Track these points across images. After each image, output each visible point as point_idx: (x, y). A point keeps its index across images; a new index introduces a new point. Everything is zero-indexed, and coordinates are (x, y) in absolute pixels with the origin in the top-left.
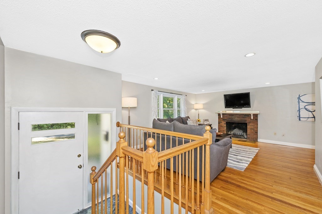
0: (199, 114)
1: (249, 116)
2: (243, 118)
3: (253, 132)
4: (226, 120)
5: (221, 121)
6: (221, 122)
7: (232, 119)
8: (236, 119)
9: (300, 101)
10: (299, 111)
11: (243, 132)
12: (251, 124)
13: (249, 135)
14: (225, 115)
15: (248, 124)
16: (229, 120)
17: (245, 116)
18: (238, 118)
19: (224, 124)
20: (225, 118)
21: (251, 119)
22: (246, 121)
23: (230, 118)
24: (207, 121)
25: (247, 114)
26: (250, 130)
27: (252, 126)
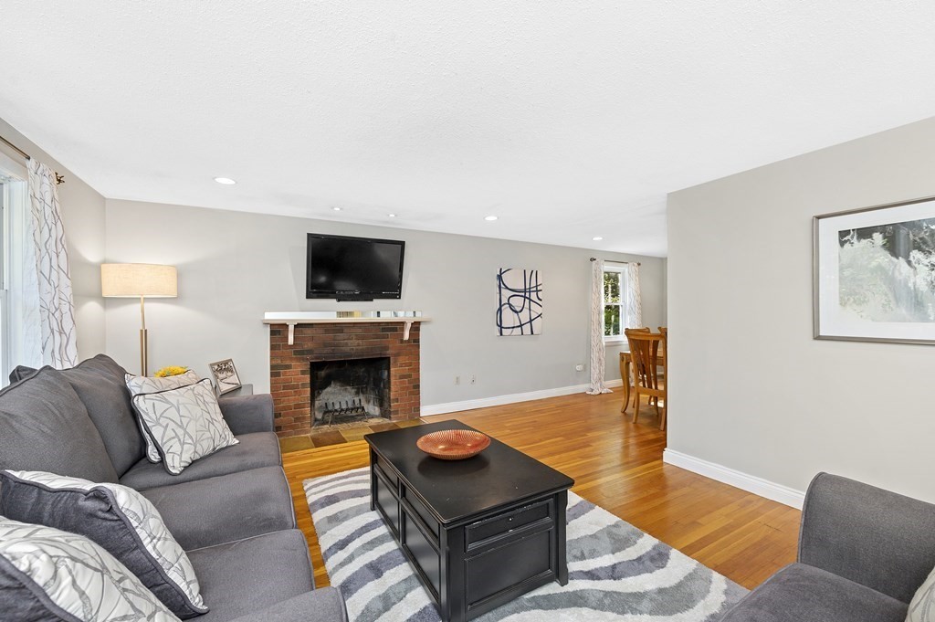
1: (395, 330)
2: (377, 337)
3: (408, 388)
4: (310, 352)
5: (288, 363)
6: (288, 367)
7: (337, 346)
8: (353, 346)
9: (502, 286)
10: (500, 310)
11: (357, 393)
12: (402, 360)
13: (397, 400)
14: (308, 332)
15: (392, 362)
16: (325, 354)
17: (384, 330)
18: (360, 342)
19: (299, 374)
20: (308, 345)
21: (402, 341)
22: (386, 348)
23: (325, 345)
24: (229, 374)
25: (391, 323)
26: (401, 382)
27: (406, 365)
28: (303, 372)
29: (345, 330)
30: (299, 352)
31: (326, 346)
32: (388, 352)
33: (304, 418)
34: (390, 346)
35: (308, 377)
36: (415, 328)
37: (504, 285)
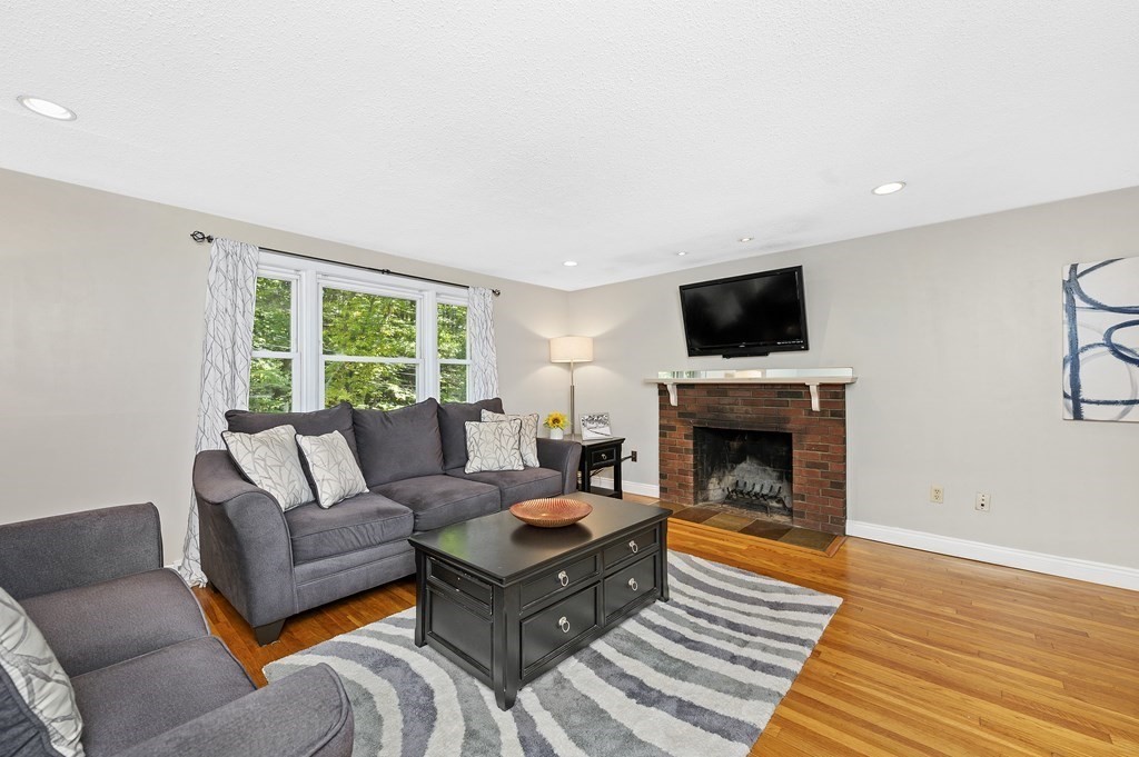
0: (573, 388)
1: (799, 395)
2: (773, 404)
3: (821, 484)
4: (692, 415)
5: (673, 423)
7: (721, 411)
8: (740, 414)
9: (1079, 302)
10: (1074, 360)
11: (778, 479)
12: (809, 440)
13: (803, 497)
14: (690, 392)
15: (794, 441)
16: (709, 419)
17: (780, 394)
18: (749, 409)
19: (682, 438)
20: (691, 408)
21: (811, 412)
22: (786, 420)
23: (709, 409)
24: (601, 425)
25: (791, 385)
26: (808, 472)
27: (818, 448)
28: (687, 437)
29: (731, 393)
30: (683, 413)
31: (709, 411)
32: (789, 426)
33: (687, 486)
34: (792, 418)
35: (691, 442)
36: (835, 393)
37: (1084, 298)
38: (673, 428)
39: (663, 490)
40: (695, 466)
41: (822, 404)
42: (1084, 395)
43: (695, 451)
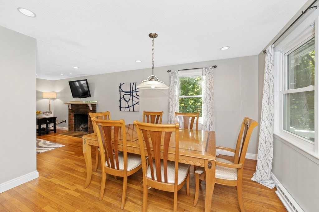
4: (74, 111)
10: (120, 100)
13: (89, 128)
14: (73, 106)
15: (88, 116)
24: (50, 114)
29: (79, 106)
30: (72, 111)
31: (76, 110)
35: (73, 117)
36: (94, 106)
37: (122, 90)
38: (71, 114)
39: (69, 129)
40: (74, 123)
41: (92, 108)
42: (121, 107)
43: (74, 119)
